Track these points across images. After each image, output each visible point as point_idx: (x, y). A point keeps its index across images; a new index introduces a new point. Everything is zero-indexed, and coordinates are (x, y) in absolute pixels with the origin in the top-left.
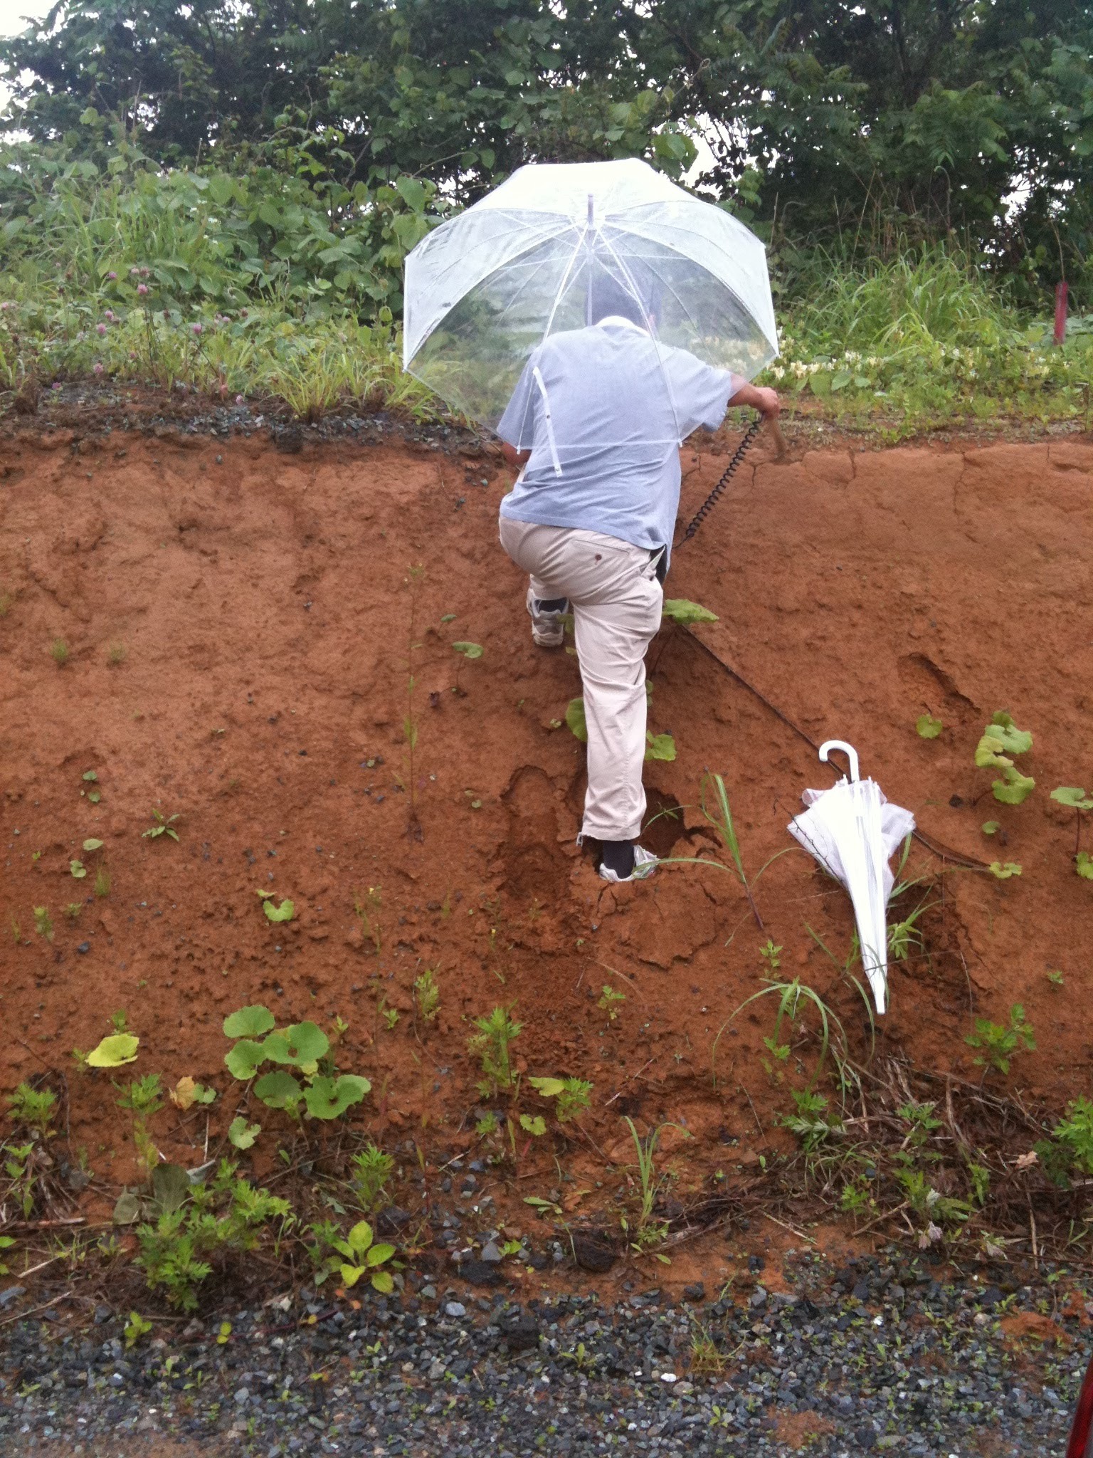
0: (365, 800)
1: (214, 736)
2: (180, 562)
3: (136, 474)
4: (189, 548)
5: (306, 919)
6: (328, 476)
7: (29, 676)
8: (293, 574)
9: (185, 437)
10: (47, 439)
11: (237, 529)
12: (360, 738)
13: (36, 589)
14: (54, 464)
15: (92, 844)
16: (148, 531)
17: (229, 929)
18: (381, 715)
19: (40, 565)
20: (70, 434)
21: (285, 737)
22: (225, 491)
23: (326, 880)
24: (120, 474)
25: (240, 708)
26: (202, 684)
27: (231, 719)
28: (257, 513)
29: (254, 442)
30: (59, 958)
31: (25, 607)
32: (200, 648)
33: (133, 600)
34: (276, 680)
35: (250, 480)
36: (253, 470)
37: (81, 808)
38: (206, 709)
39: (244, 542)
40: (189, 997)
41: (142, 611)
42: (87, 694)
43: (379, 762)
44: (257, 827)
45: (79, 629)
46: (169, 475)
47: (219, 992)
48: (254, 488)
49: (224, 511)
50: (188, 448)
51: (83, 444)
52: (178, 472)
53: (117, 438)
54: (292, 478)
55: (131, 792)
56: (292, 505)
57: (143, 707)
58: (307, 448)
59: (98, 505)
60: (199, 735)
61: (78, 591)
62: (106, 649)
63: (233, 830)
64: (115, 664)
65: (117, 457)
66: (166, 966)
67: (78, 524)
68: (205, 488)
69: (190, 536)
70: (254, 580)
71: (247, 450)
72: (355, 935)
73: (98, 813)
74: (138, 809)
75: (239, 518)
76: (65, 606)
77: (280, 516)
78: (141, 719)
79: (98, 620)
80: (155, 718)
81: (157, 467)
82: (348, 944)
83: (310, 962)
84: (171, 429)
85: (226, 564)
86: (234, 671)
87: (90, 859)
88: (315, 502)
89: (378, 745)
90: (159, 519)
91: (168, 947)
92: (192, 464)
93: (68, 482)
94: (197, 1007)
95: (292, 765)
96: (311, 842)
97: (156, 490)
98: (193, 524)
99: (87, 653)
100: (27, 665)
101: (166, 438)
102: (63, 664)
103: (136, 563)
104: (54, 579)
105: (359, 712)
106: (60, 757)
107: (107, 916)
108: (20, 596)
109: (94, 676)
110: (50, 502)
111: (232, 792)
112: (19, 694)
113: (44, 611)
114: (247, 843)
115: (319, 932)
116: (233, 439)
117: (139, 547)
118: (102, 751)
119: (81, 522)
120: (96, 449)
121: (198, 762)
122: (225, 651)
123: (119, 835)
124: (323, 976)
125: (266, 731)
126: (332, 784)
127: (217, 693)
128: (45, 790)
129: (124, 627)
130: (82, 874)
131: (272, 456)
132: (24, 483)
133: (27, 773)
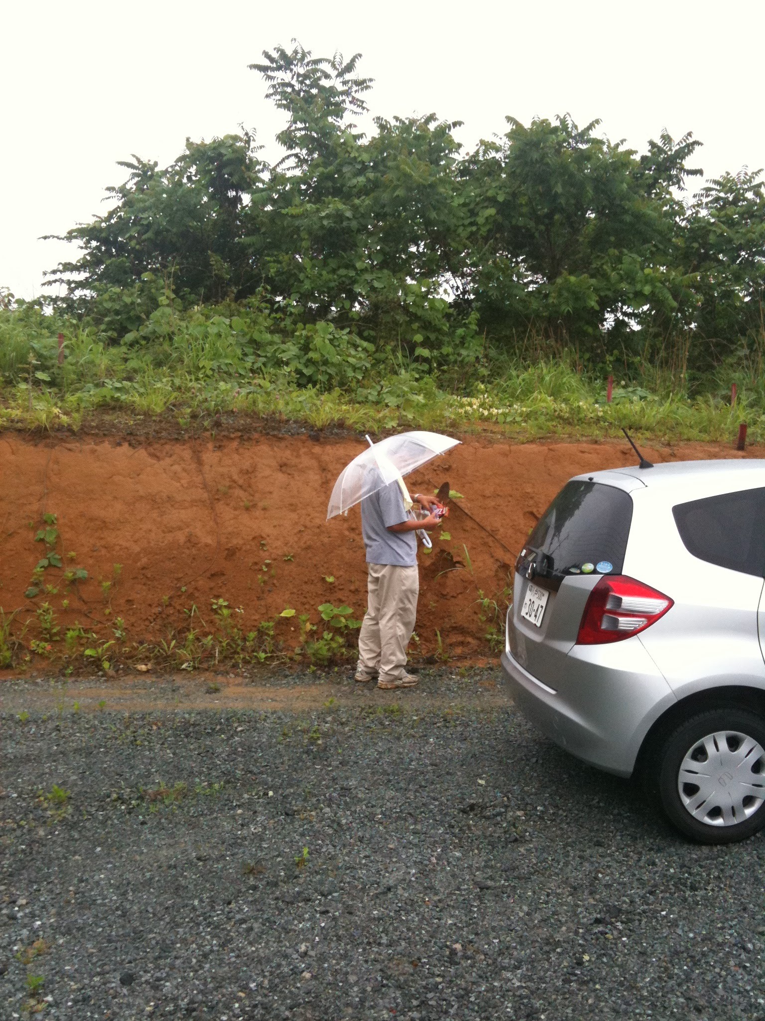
0: (351, 551)
1: (300, 531)
2: (281, 477)
3: (264, 448)
4: (283, 472)
5: (336, 584)
6: (328, 448)
7: (237, 513)
8: (320, 482)
9: (280, 436)
10: (232, 436)
11: (301, 466)
12: (347, 533)
13: (235, 485)
14: (235, 444)
15: (268, 561)
16: (270, 467)
17: (313, 586)
18: (354, 526)
19: (235, 477)
20: (240, 434)
21: (323, 532)
22: (295, 454)
23: (341, 573)
24: (259, 448)
25: (308, 524)
26: (294, 516)
27: (306, 527)
28: (306, 461)
29: (303, 438)
30: (263, 592)
31: (231, 491)
32: (291, 505)
33: (268, 489)
34: (318, 515)
35: (303, 450)
36: (304, 447)
37: (261, 552)
38: (296, 523)
39: (302, 471)
40: (304, 604)
41: (271, 493)
42: (257, 518)
43: (354, 540)
44: (317, 558)
45: (251, 498)
46: (275, 449)
47: (312, 603)
48: (305, 453)
49: (294, 461)
50: (281, 439)
51: (245, 437)
52: (278, 447)
53: (256, 435)
54: (317, 449)
55: (276, 547)
56: (318, 459)
57: (276, 523)
58: (322, 440)
59: (252, 458)
60: (295, 531)
61: (250, 486)
62: (261, 504)
63: (310, 559)
64: (264, 509)
65: (257, 442)
66: (295, 596)
67: (246, 465)
68: (288, 452)
69: (284, 469)
70: (307, 484)
71: (301, 440)
72: (352, 588)
73: (266, 553)
74: (280, 552)
75: (301, 463)
76: (245, 491)
77: (314, 463)
78: (275, 526)
79: (257, 495)
80: (279, 526)
81: (270, 445)
82: (350, 591)
83: (339, 595)
84: (276, 433)
85: (297, 478)
86: (304, 512)
87: (267, 565)
88: (325, 458)
89: (352, 535)
90: (274, 463)
91: (295, 590)
92: (283, 444)
93: (241, 450)
94: (307, 606)
95: (326, 540)
96: (335, 562)
97: (271, 453)
98: (285, 465)
99: (254, 506)
100: (235, 509)
101: (274, 436)
102: (247, 509)
103: (266, 477)
104: (241, 482)
105: (346, 525)
106: (251, 538)
107: (275, 582)
108: (230, 487)
109: (258, 513)
110: (236, 457)
111: (308, 548)
112: (234, 518)
113: (238, 492)
114: (315, 562)
115: (341, 587)
116: (296, 436)
117: (268, 472)
118: (264, 536)
119: (248, 463)
120: (249, 439)
121: (296, 539)
122: (300, 505)
123: (275, 560)
124: (344, 599)
125: (318, 530)
126: (339, 546)
127: (299, 518)
128: (248, 547)
129: (266, 498)
130: (266, 570)
131: (310, 443)
132: (225, 451)
133: (241, 542)
